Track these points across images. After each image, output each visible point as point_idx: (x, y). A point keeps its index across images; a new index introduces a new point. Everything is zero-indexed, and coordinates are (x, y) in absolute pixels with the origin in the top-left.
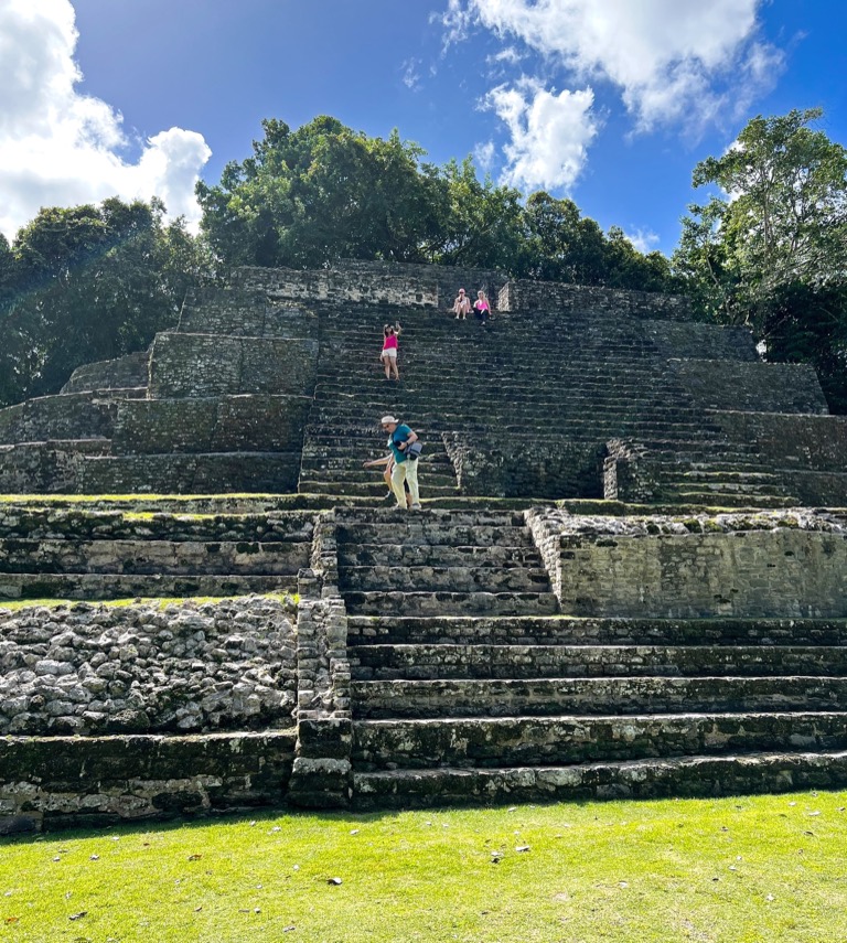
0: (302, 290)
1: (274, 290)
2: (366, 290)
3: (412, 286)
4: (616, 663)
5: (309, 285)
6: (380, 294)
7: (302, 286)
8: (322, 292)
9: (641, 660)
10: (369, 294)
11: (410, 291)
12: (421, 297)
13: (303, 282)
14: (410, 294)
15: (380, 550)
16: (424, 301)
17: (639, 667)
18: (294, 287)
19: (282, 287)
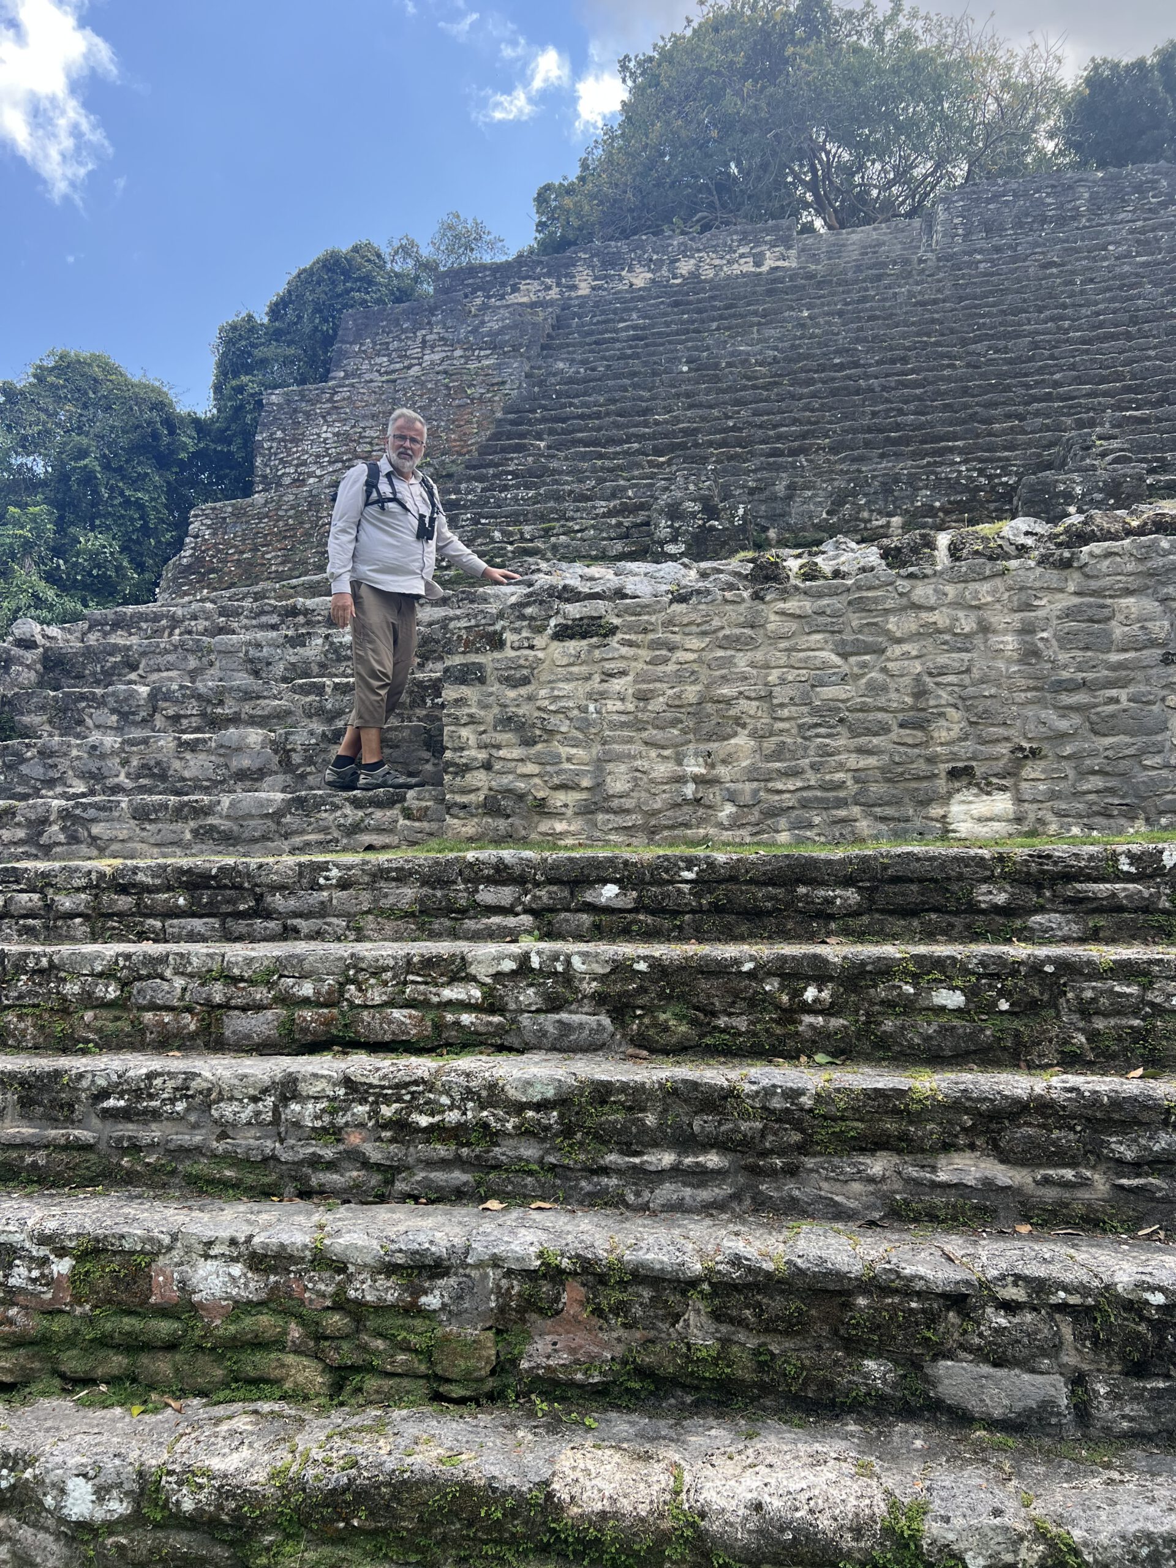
0: (549, 288)
1: (502, 297)
2: (660, 263)
3: (744, 241)
4: (391, 1004)
5: (559, 278)
6: (685, 267)
7: (548, 281)
8: (583, 285)
9: (477, 993)
10: (665, 272)
11: (742, 250)
12: (762, 254)
13: (549, 275)
14: (742, 256)
15: (101, 702)
16: (769, 263)
17: (466, 1018)
18: (535, 285)
19: (515, 289)
